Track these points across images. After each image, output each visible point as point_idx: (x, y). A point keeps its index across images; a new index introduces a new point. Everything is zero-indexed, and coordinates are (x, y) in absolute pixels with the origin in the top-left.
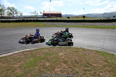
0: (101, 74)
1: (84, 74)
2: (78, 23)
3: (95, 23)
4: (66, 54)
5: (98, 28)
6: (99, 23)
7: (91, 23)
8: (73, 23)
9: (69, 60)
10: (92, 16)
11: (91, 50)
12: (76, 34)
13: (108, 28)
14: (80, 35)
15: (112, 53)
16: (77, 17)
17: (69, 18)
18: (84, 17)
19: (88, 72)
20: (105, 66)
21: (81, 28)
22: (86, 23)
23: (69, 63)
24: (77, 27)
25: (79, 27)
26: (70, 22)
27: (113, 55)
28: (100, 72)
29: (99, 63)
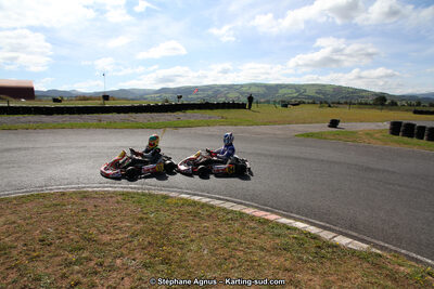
0: (118, 261)
1: (64, 276)
2: (86, 116)
3: (134, 115)
4: (14, 222)
5: (138, 128)
6: (144, 114)
7: (122, 115)
8: (67, 117)
9: (17, 239)
10: (131, 97)
11: (109, 192)
12: (70, 150)
13: (164, 127)
14: (82, 150)
15: (165, 193)
16: (84, 98)
17: (60, 101)
18: (106, 97)
19: (76, 268)
20: (135, 235)
21: (91, 131)
22: (110, 115)
23: (15, 253)
24: (80, 127)
25: (84, 127)
26: (58, 114)
27: (166, 197)
28: (115, 257)
29: (120, 229)
